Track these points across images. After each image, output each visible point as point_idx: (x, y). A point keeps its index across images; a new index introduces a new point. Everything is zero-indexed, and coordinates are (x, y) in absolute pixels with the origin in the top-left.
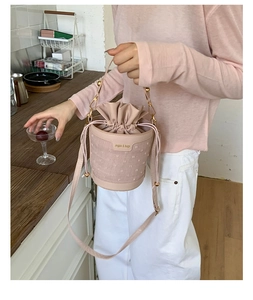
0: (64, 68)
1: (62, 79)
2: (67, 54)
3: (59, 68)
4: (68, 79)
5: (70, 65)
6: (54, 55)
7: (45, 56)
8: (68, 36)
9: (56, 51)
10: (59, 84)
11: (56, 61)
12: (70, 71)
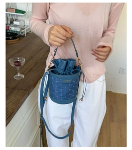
0: (21, 30)
1: (20, 36)
2: (22, 22)
3: (18, 30)
4: (23, 36)
5: (24, 29)
6: (15, 23)
7: (9, 23)
8: (23, 12)
9: (15, 20)
10: (18, 39)
11: (16, 26)
12: (25, 32)
